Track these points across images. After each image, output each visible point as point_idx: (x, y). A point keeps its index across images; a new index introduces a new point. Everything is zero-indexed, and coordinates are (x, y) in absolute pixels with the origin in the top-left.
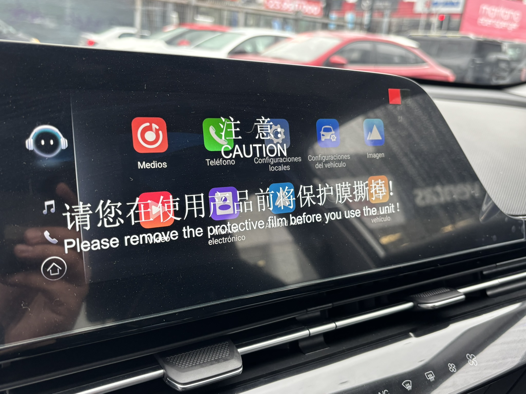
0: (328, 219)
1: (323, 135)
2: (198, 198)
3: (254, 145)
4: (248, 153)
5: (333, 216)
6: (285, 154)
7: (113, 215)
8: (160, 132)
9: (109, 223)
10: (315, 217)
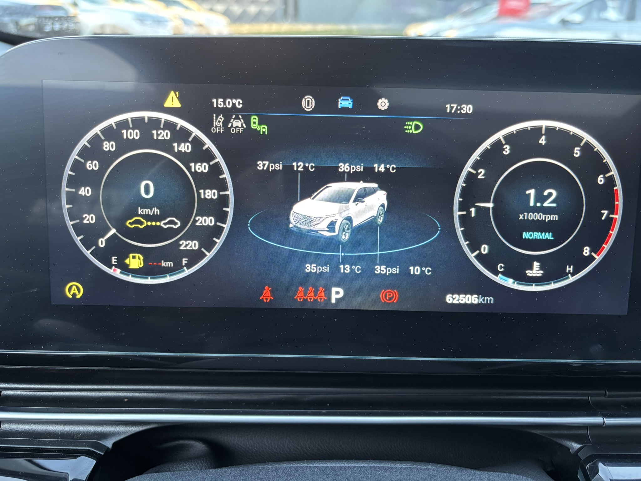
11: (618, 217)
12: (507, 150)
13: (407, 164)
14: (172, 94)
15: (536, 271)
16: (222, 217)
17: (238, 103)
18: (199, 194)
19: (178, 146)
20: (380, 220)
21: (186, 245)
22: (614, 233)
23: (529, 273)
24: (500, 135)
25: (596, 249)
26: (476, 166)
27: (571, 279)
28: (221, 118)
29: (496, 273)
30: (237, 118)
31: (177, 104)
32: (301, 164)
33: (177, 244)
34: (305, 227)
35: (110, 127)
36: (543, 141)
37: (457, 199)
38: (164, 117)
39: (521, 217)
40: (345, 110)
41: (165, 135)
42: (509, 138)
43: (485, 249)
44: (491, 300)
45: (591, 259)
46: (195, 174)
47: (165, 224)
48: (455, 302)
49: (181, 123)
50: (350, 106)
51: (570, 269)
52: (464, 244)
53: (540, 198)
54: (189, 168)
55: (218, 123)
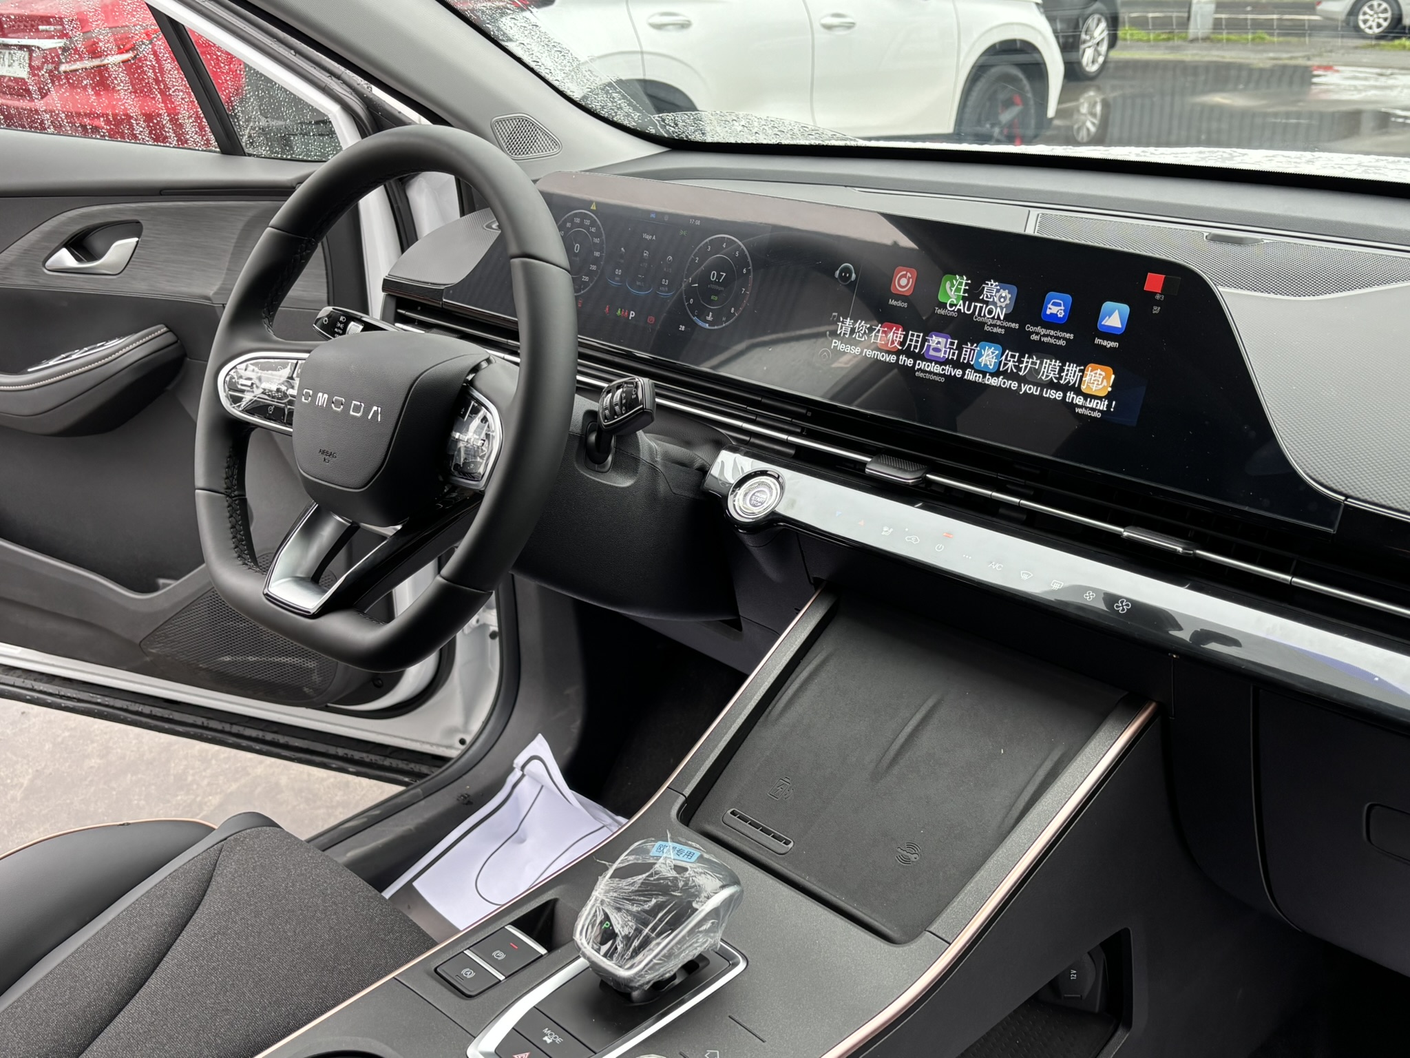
0: (1023, 390)
1: (1050, 308)
2: (918, 336)
3: (976, 304)
4: (969, 309)
5: (1030, 389)
6: (1002, 318)
7: (862, 332)
8: (911, 280)
9: (859, 336)
10: (1011, 384)
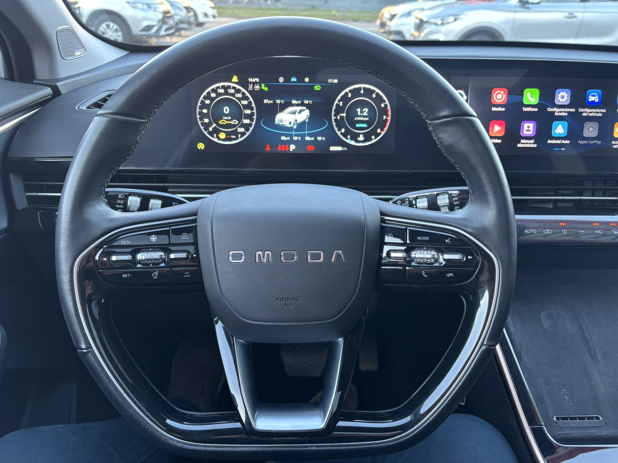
11: (389, 118)
12: (350, 95)
13: (316, 101)
14: (235, 76)
15: (361, 138)
16: (252, 120)
17: (257, 80)
18: (244, 112)
19: (237, 95)
20: (307, 121)
21: (240, 130)
22: (388, 124)
23: (359, 139)
24: (347, 90)
25: (382, 130)
26: (339, 101)
27: (374, 141)
28: (252, 85)
29: (347, 139)
30: (257, 85)
31: (237, 81)
32: (279, 101)
33: (237, 129)
34: (281, 123)
35: (214, 88)
36: (362, 92)
37: (333, 113)
38: (232, 85)
39: (355, 119)
40: (294, 82)
41: (232, 91)
42: (350, 91)
43: (343, 130)
44: (346, 149)
45: (380, 133)
46: (243, 105)
47: (233, 122)
48: (333, 150)
49: (238, 87)
50: (296, 81)
51: (373, 137)
52: (336, 129)
53: (362, 112)
54: (241, 103)
55: (251, 87)
